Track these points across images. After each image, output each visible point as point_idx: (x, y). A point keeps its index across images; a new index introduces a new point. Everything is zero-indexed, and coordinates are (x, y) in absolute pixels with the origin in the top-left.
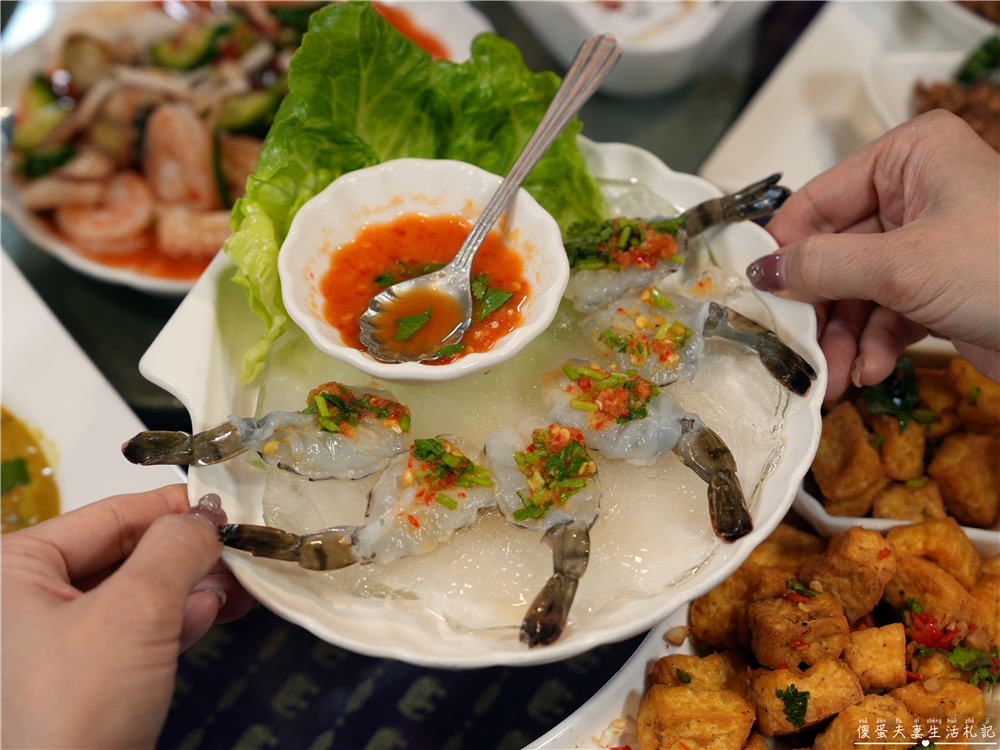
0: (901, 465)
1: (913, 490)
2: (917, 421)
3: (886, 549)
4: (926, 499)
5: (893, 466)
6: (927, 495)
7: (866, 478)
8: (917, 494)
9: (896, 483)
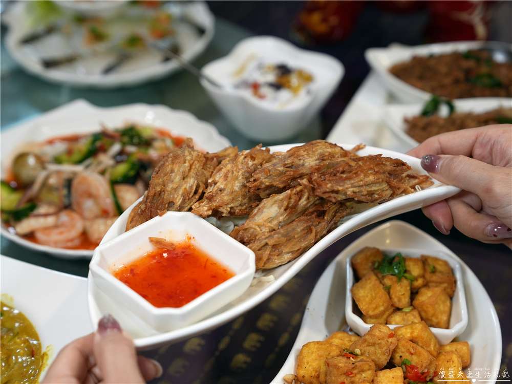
0: (400, 300)
1: (406, 313)
2: (406, 278)
3: (392, 333)
4: (412, 317)
5: (396, 300)
6: (413, 315)
7: (383, 305)
8: (408, 315)
9: (398, 309)
